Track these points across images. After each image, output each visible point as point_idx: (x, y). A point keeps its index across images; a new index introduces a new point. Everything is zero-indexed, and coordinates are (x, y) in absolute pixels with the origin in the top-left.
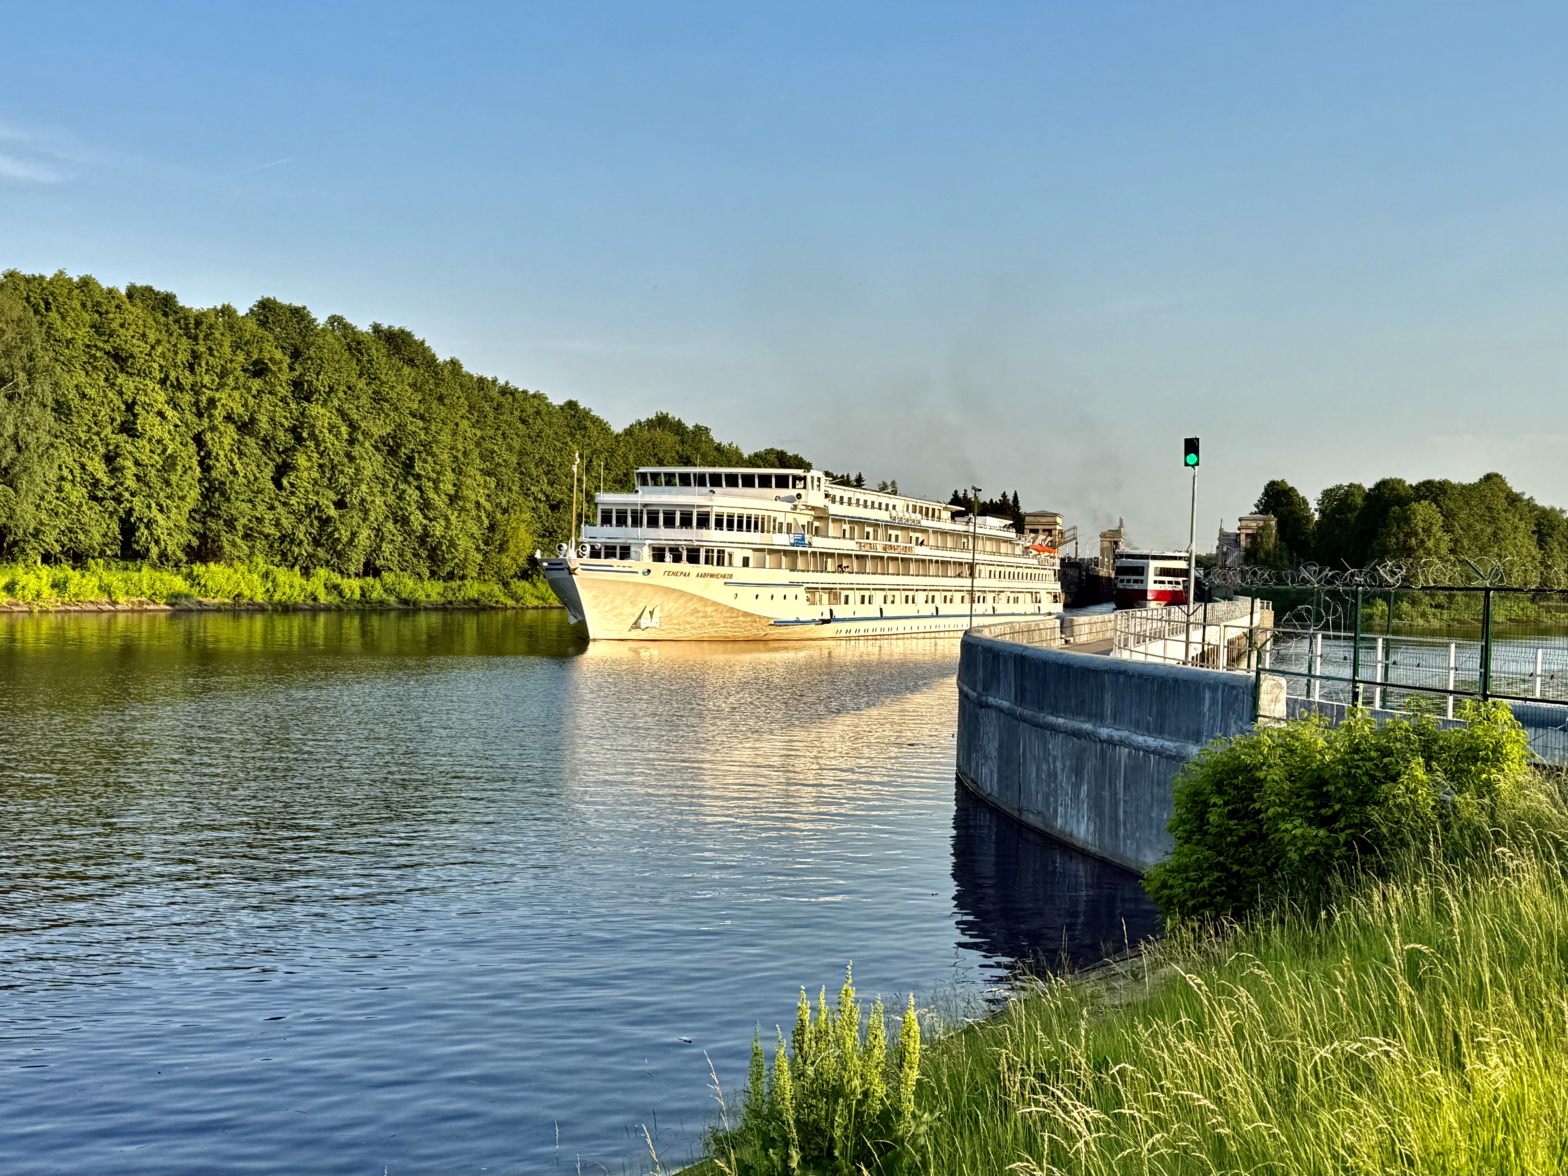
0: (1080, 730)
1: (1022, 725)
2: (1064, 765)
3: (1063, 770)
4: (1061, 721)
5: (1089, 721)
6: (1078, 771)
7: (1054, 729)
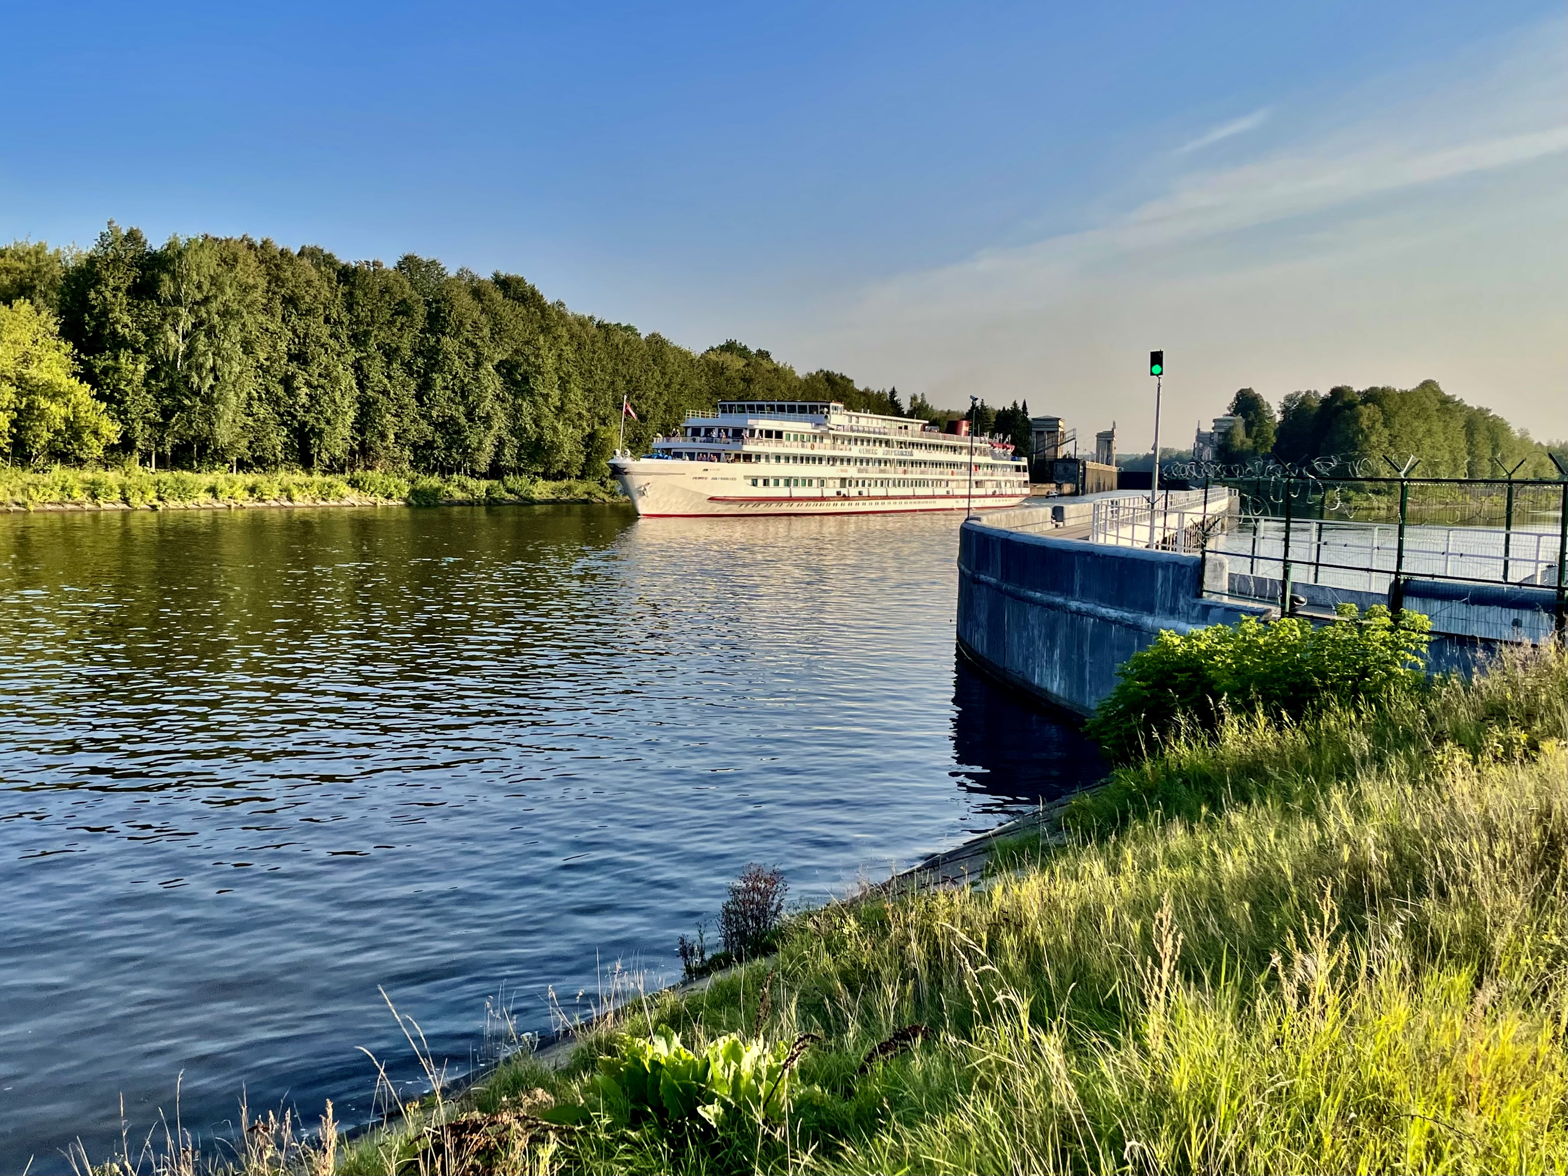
0: (1054, 603)
1: (1007, 598)
2: (1040, 632)
3: (1040, 637)
4: (1038, 595)
5: (1061, 595)
6: (1051, 637)
7: (1033, 602)
